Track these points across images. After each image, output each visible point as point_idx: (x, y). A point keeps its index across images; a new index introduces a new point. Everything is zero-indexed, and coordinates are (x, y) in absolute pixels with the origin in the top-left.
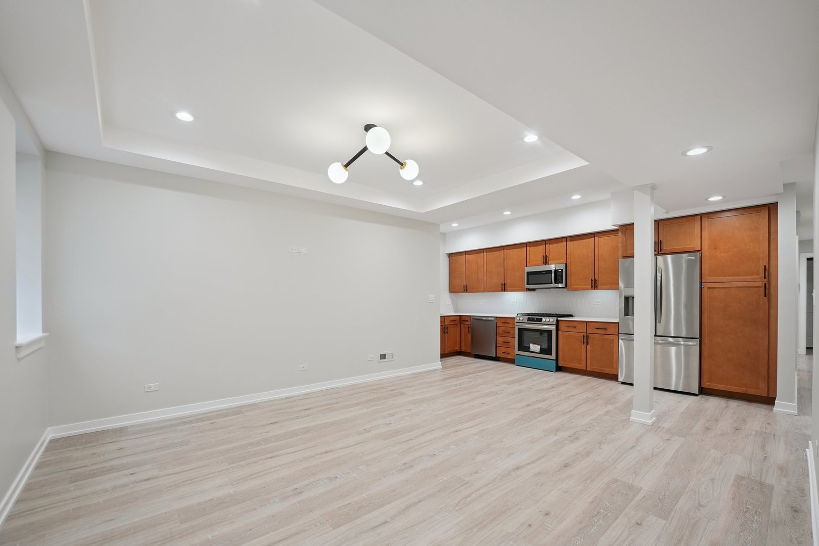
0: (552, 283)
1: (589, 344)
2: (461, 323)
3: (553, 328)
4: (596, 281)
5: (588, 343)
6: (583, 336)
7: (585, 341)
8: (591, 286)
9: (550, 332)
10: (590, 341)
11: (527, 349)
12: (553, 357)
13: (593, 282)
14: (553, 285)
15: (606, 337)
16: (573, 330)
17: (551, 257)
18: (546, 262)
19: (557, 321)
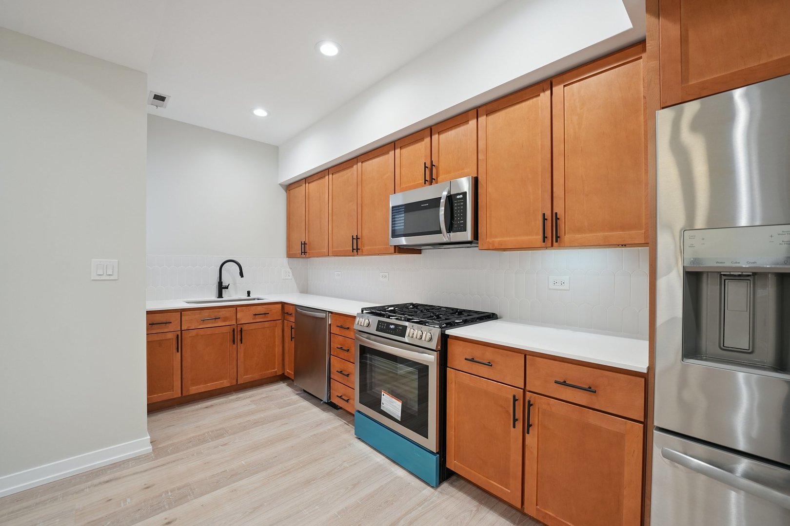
0: (440, 232)
1: (534, 431)
2: (284, 319)
3: (430, 359)
4: (556, 218)
5: (527, 427)
6: (515, 400)
7: (519, 415)
8: (540, 237)
9: (423, 369)
10: (534, 419)
11: (376, 404)
12: (431, 442)
13: (548, 223)
14: (444, 237)
15: (594, 419)
16: (483, 370)
17: (443, 164)
18: (430, 178)
19: (444, 339)
